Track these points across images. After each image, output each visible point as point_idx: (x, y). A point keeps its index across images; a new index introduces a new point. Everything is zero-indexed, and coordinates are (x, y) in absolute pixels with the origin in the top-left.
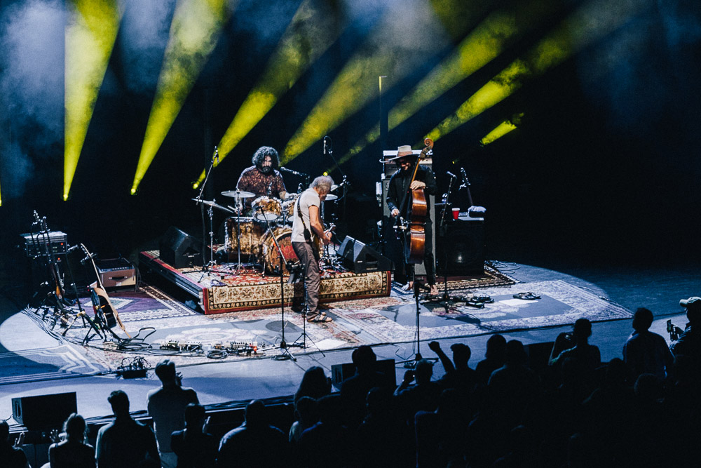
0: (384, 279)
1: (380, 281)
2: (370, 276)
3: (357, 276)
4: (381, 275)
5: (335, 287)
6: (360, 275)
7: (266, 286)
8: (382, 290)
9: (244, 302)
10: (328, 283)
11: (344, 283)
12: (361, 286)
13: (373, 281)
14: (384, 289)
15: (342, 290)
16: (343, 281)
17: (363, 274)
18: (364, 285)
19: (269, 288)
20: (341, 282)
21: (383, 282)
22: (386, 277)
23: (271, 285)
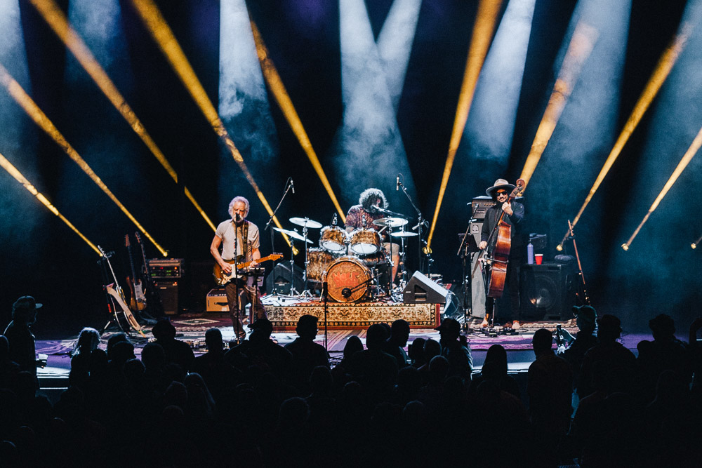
0: (433, 311)
1: (428, 313)
2: (419, 306)
3: (405, 306)
4: (429, 307)
5: (382, 315)
6: (408, 305)
7: (312, 308)
8: (431, 322)
9: (289, 322)
10: (374, 310)
11: (391, 311)
12: (409, 316)
13: (421, 312)
14: (433, 320)
15: (389, 318)
16: (390, 309)
17: (411, 305)
18: (411, 315)
19: (315, 310)
20: (389, 310)
21: (431, 313)
22: (434, 309)
23: (317, 308)
